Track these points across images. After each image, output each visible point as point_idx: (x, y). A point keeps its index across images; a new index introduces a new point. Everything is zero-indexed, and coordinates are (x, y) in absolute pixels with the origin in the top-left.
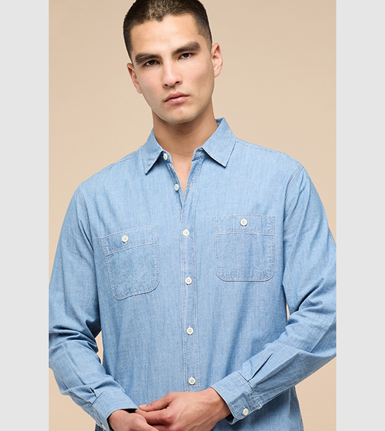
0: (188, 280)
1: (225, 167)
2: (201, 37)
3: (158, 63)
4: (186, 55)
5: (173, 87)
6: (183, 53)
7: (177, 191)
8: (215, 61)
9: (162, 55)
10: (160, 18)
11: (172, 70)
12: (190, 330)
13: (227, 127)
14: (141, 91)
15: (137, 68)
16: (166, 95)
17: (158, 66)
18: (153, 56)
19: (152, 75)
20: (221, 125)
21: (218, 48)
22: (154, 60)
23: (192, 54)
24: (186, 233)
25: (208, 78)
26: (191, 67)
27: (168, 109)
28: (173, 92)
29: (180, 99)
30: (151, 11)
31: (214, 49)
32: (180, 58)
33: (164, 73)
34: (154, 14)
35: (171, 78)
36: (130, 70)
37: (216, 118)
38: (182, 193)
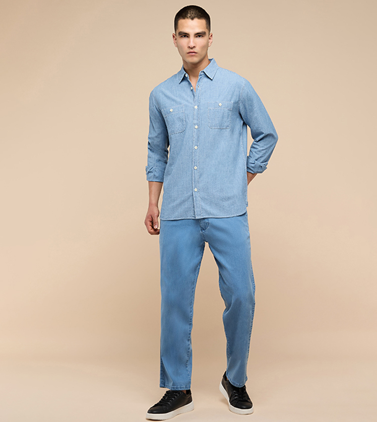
0: (196, 127)
1: (212, 80)
2: (207, 30)
3: (188, 37)
4: (200, 36)
5: (192, 48)
6: (198, 35)
7: (192, 90)
8: (210, 40)
9: (190, 34)
10: (192, 19)
11: (193, 41)
12: (196, 147)
13: (215, 62)
14: (177, 46)
15: (178, 37)
16: (188, 51)
17: (187, 38)
18: (186, 34)
19: (184, 41)
20: (212, 61)
21: (212, 36)
22: (186, 35)
23: (202, 36)
24: (196, 107)
25: (206, 47)
26: (200, 41)
27: (188, 57)
28: (192, 50)
29: (193, 54)
30: (189, 15)
31: (210, 35)
32: (197, 37)
33: (189, 42)
34: (190, 17)
35: (192, 45)
36: (174, 36)
37: (209, 58)
38: (194, 90)
